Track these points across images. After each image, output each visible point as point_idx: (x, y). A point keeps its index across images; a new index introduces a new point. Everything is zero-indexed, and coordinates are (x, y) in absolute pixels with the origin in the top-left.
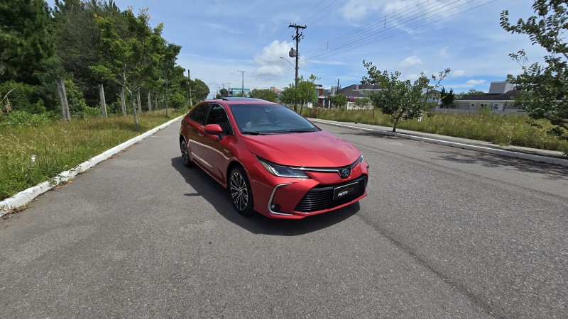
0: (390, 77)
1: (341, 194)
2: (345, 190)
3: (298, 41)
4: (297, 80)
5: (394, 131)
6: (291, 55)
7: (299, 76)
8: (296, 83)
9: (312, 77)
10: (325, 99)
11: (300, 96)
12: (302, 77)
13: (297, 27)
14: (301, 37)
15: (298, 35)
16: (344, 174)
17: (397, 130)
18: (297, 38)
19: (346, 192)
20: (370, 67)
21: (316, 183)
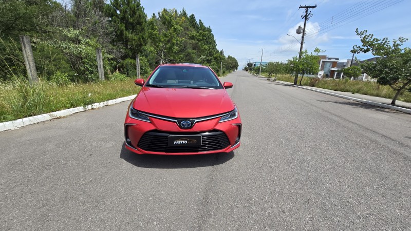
0: (391, 44)
1: (178, 142)
2: (185, 140)
3: (306, 20)
4: (301, 53)
5: (393, 103)
6: (298, 32)
7: (303, 50)
8: (300, 56)
9: (317, 50)
10: (337, 71)
11: (301, 67)
12: (306, 51)
13: (307, 8)
14: (309, 16)
15: (307, 14)
16: (183, 125)
17: (397, 102)
18: (306, 18)
19: (185, 142)
20: (363, 36)
21: (153, 128)
